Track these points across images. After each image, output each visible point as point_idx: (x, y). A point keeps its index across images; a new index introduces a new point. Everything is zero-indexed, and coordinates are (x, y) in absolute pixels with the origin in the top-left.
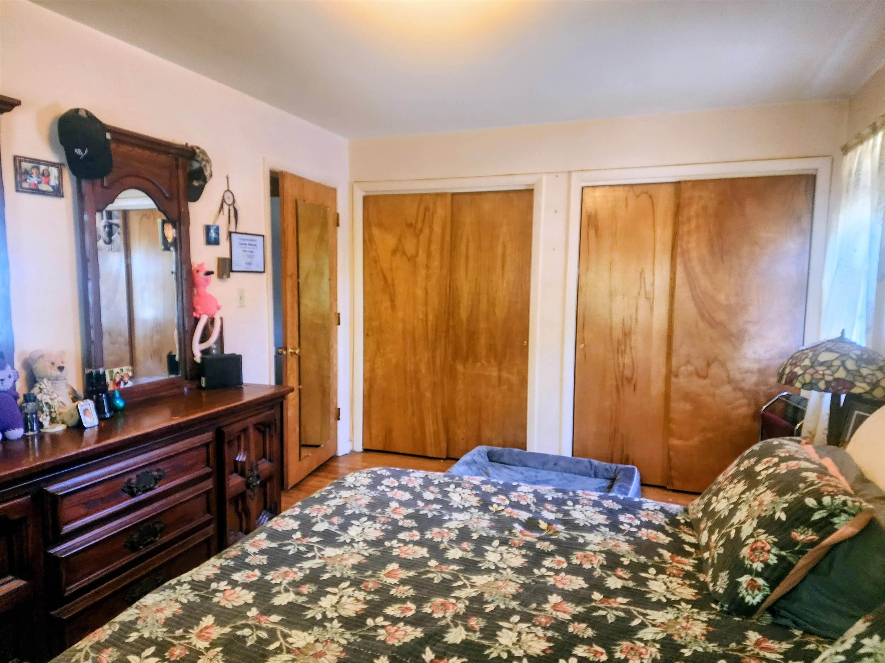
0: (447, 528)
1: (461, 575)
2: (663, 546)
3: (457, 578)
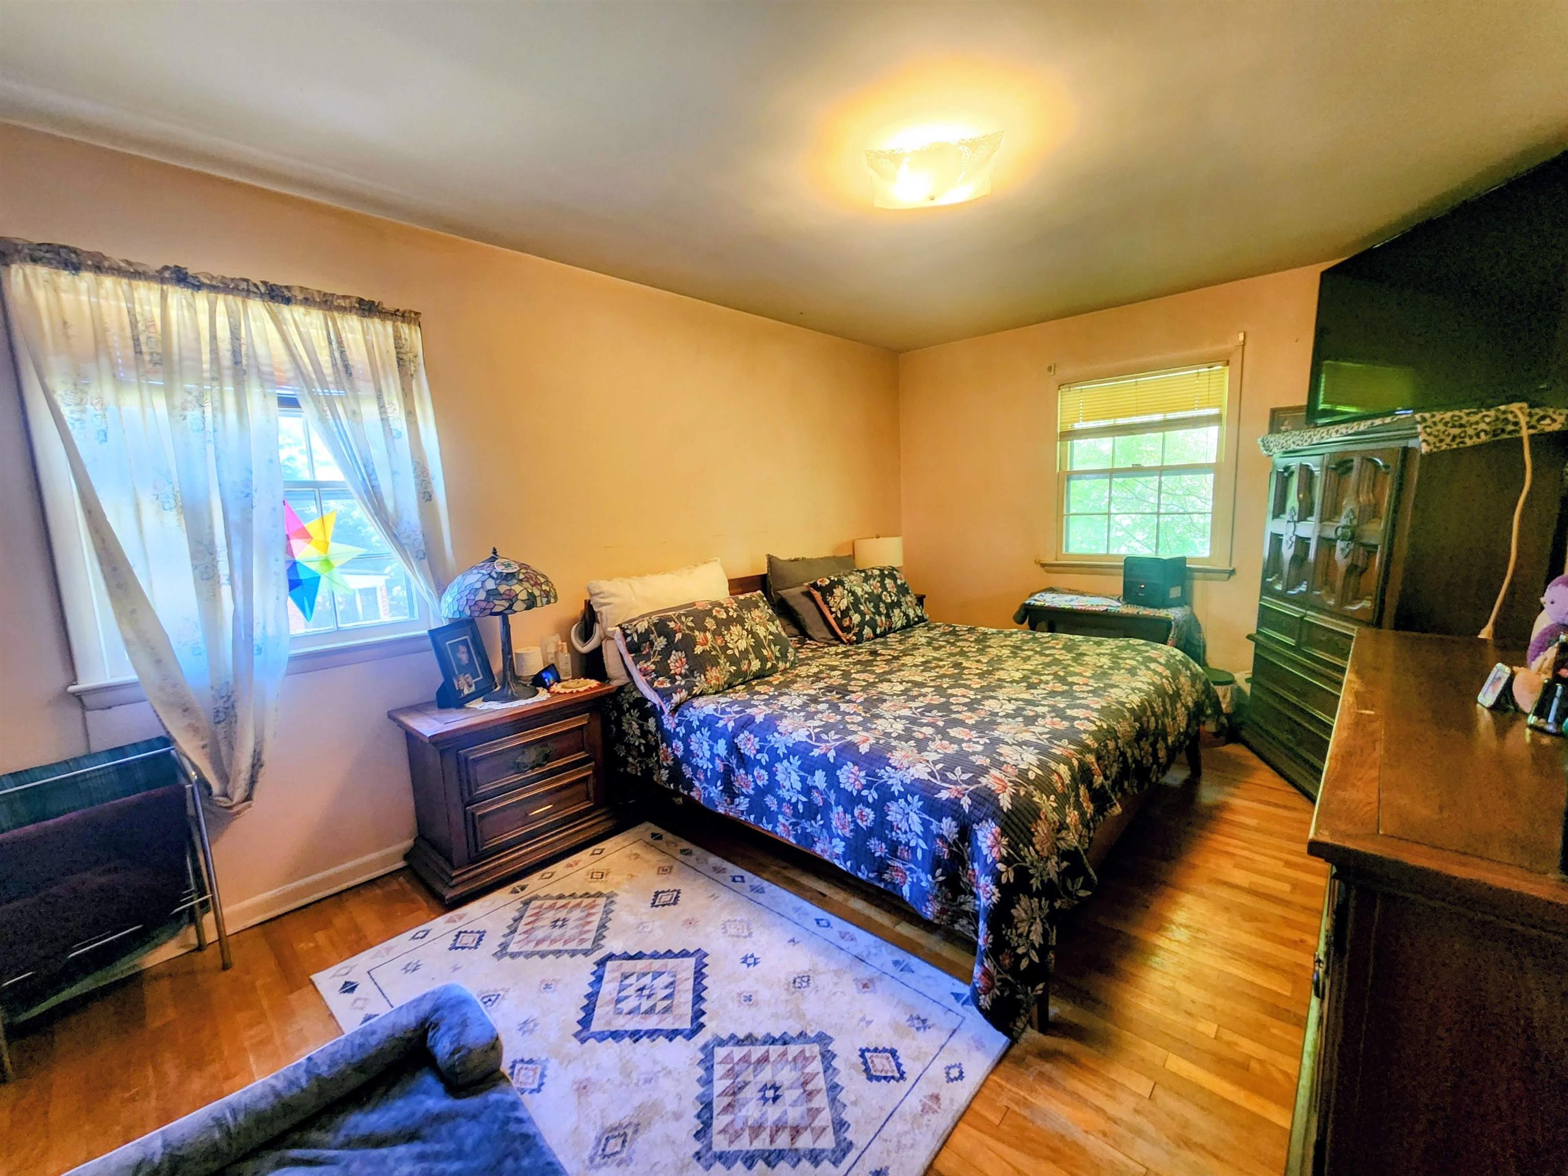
0: (939, 753)
1: (919, 716)
3: (922, 713)
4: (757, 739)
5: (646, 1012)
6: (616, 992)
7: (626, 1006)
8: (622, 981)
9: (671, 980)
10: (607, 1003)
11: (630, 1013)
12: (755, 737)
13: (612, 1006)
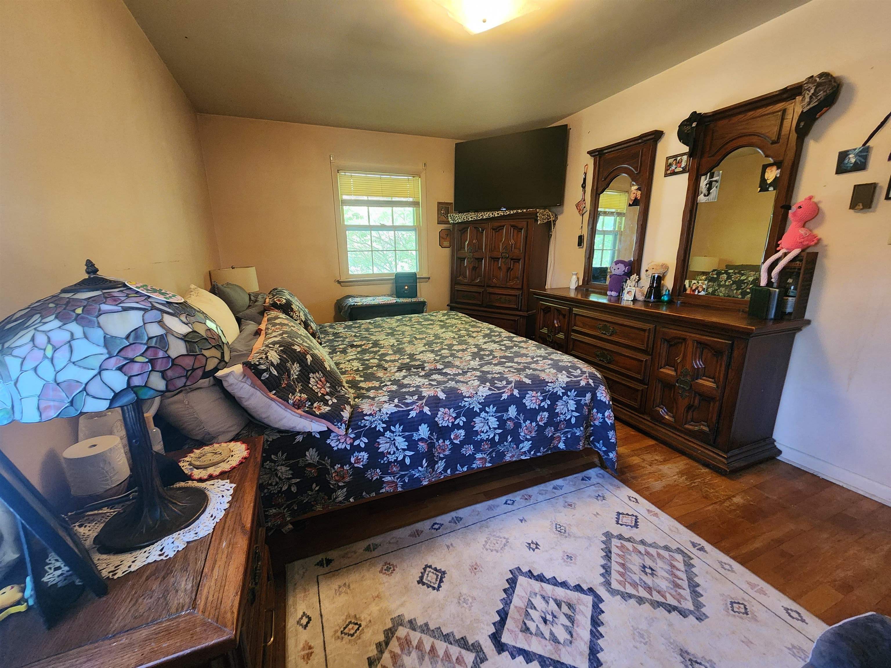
2: (361, 381)
4: (452, 410)
5: (573, 622)
6: (543, 641)
7: (562, 635)
8: (531, 633)
9: (538, 597)
10: (557, 650)
11: (572, 636)
12: (449, 409)
13: (561, 646)
